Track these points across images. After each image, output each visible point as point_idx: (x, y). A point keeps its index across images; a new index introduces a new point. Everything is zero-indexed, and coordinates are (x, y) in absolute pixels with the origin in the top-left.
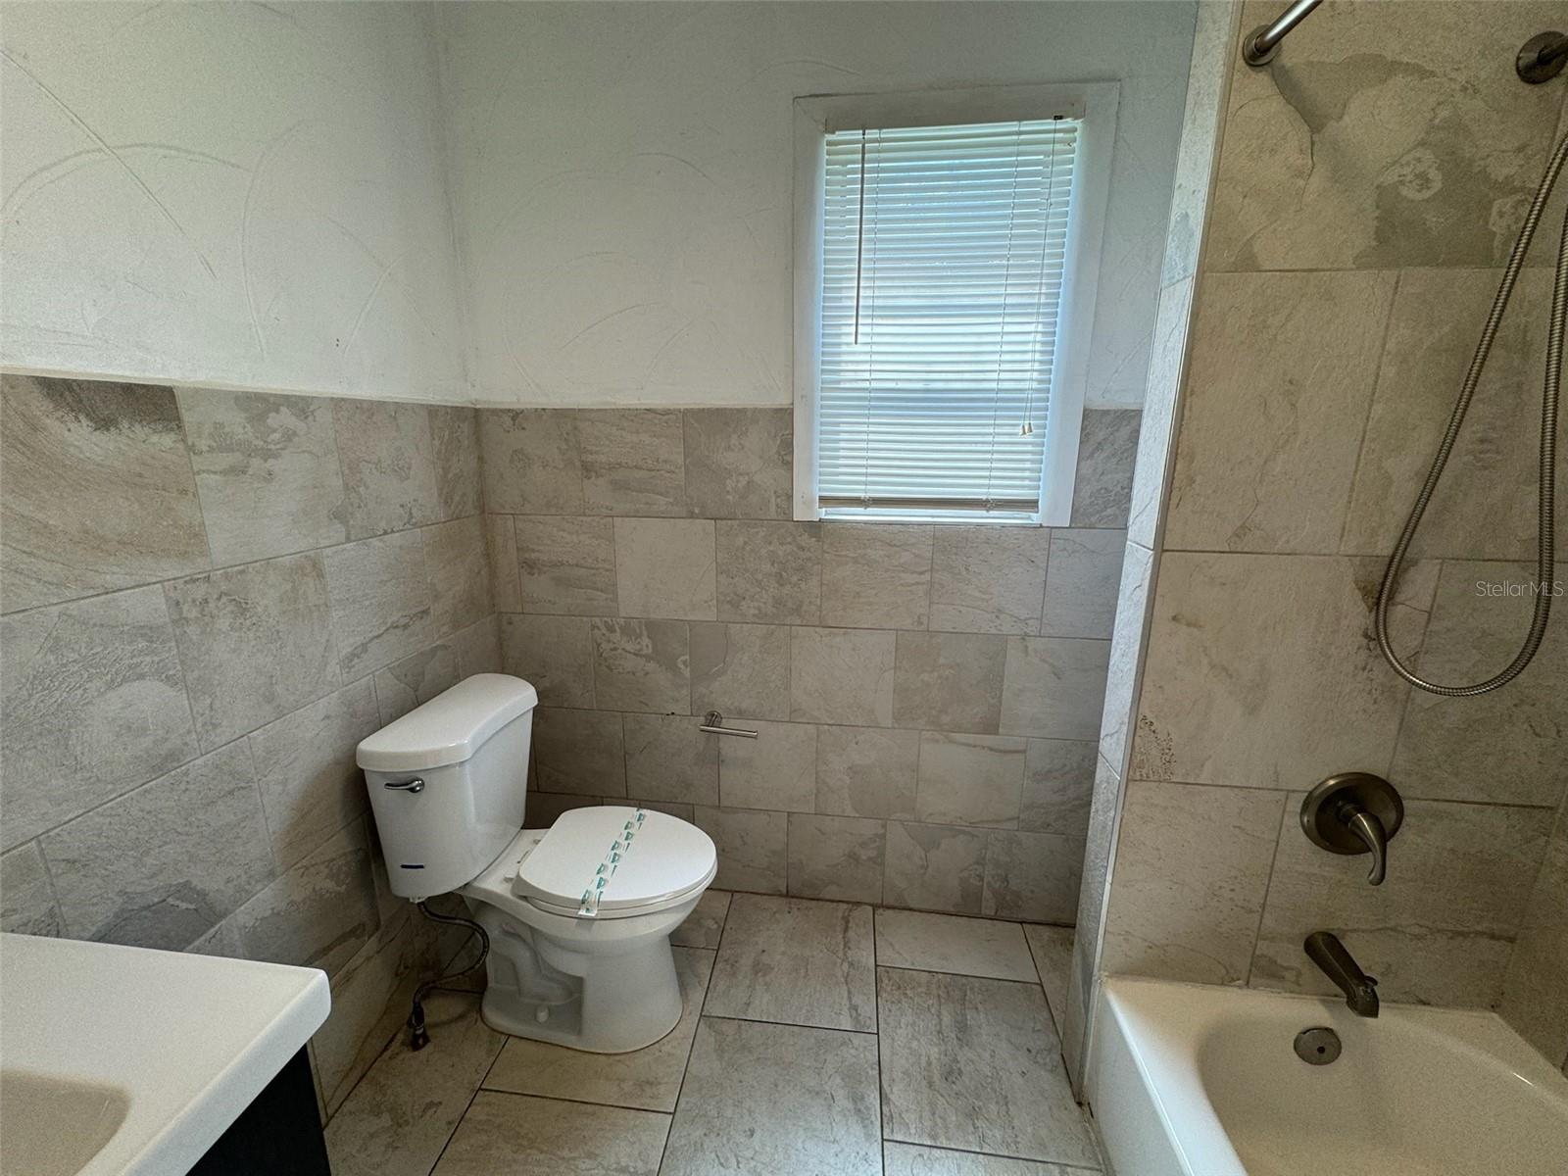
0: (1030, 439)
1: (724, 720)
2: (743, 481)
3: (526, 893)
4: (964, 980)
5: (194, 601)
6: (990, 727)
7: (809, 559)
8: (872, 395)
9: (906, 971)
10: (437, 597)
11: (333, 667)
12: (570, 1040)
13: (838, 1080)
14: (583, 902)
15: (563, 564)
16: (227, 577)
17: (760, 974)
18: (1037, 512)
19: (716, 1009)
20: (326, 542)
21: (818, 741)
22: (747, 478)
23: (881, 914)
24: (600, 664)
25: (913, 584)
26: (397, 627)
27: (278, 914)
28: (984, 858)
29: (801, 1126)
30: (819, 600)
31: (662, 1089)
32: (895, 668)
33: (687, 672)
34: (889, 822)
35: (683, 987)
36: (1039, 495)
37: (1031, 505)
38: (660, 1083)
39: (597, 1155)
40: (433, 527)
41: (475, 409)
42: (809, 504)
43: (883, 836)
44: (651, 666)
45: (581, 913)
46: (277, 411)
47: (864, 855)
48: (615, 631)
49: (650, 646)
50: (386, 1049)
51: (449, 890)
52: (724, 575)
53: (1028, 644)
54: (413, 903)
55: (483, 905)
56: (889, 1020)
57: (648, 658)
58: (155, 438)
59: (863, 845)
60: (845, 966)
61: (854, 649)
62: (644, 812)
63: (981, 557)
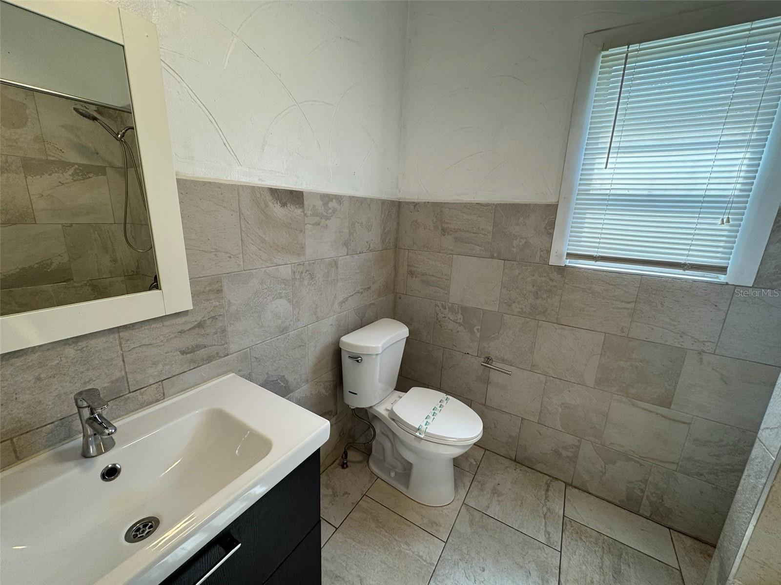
0: (727, 228)
1: (494, 362)
2: (523, 241)
3: (395, 418)
4: (622, 546)
5: (299, 272)
6: (666, 402)
7: (555, 286)
8: (610, 197)
9: (582, 526)
10: (374, 283)
11: (336, 306)
12: (402, 489)
13: (534, 566)
14: (418, 429)
15: (427, 275)
16: (309, 265)
17: (496, 495)
18: (725, 275)
19: (472, 503)
20: (340, 255)
21: (545, 385)
22: (525, 241)
23: (570, 489)
24: (437, 323)
25: (621, 308)
26: (359, 293)
27: (307, 396)
28: (647, 481)
29: (510, 579)
30: (558, 309)
31: (441, 529)
32: (602, 354)
33: (478, 335)
34: (583, 440)
35: (456, 486)
36: (728, 264)
37: (722, 270)
38: (441, 526)
39: (410, 545)
40: (377, 252)
41: (399, 202)
42: (560, 257)
43: (578, 447)
44: (461, 328)
45: (417, 434)
46: (332, 201)
47: (565, 453)
48: (446, 309)
49: (462, 319)
50: (332, 464)
51: (364, 407)
52: (505, 289)
53: (704, 358)
54: (350, 408)
55: (376, 418)
56: (569, 548)
57: (460, 324)
58: (296, 211)
59: (565, 448)
60: (545, 509)
61: (575, 339)
62: (449, 397)
63: (674, 298)
